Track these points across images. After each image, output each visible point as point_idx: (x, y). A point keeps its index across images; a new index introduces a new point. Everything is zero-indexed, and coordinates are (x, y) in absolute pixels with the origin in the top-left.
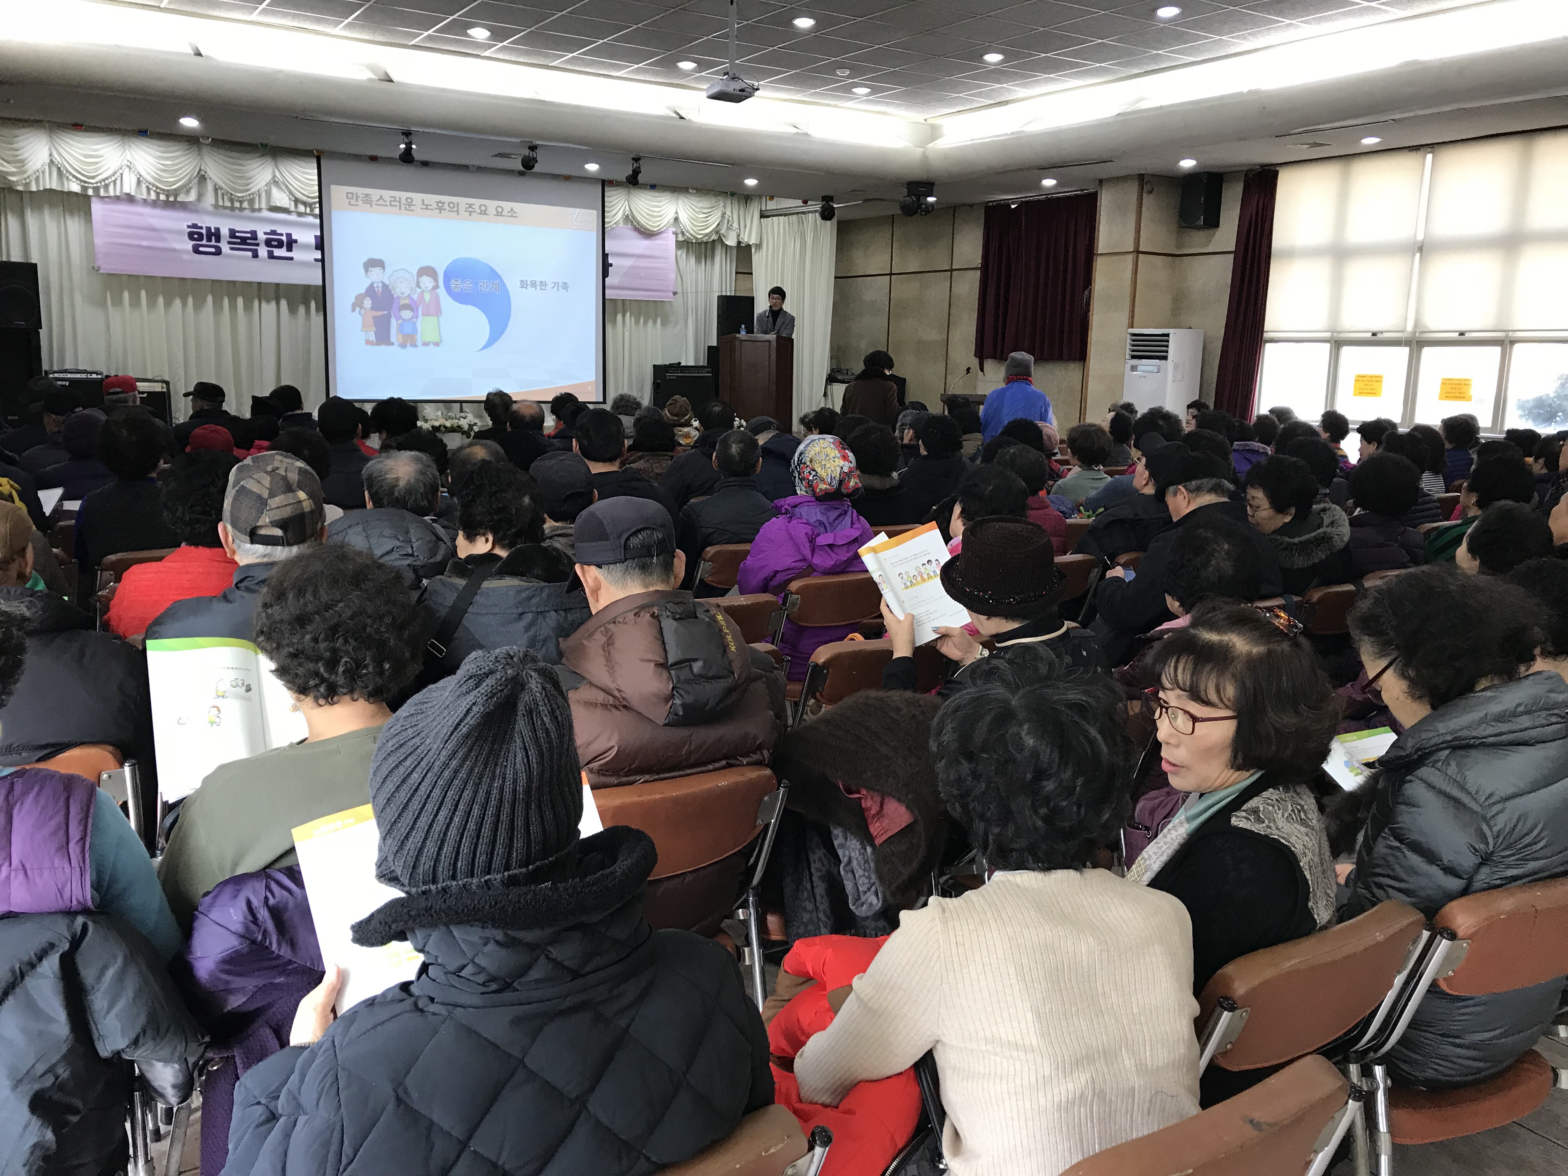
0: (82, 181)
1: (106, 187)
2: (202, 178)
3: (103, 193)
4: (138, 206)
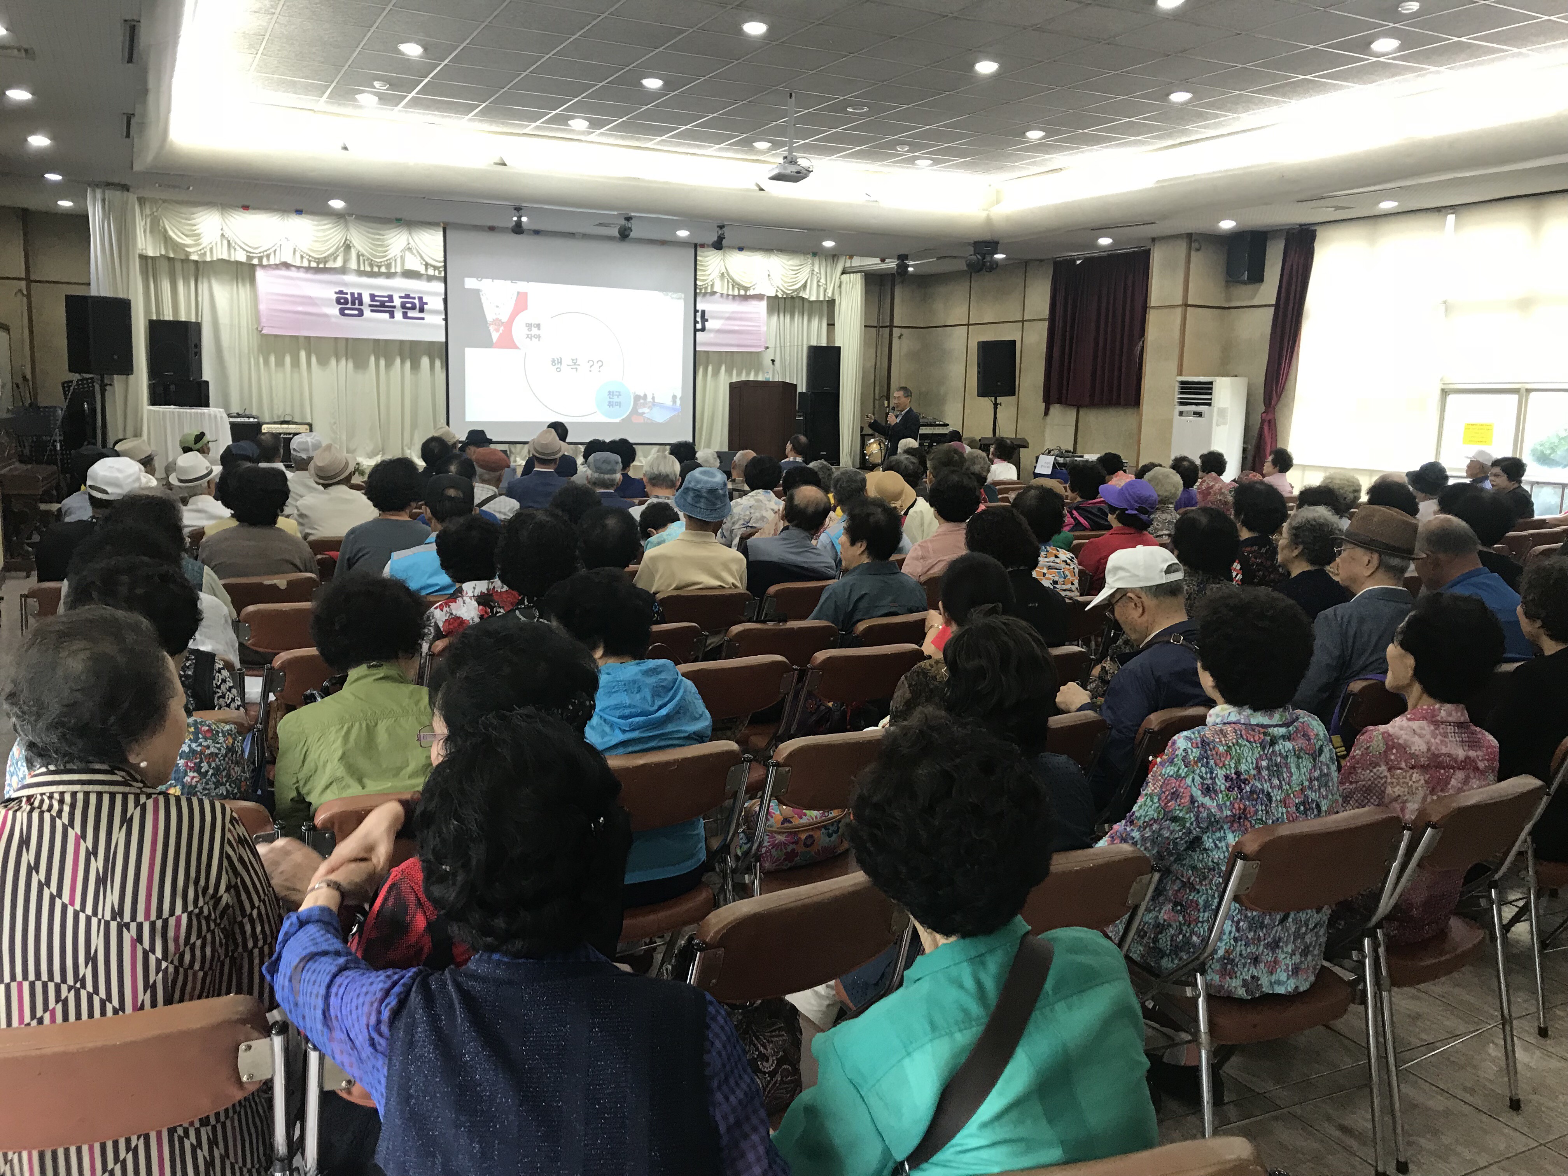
0: (247, 251)
1: (268, 256)
2: (348, 247)
3: (265, 262)
4: (293, 273)
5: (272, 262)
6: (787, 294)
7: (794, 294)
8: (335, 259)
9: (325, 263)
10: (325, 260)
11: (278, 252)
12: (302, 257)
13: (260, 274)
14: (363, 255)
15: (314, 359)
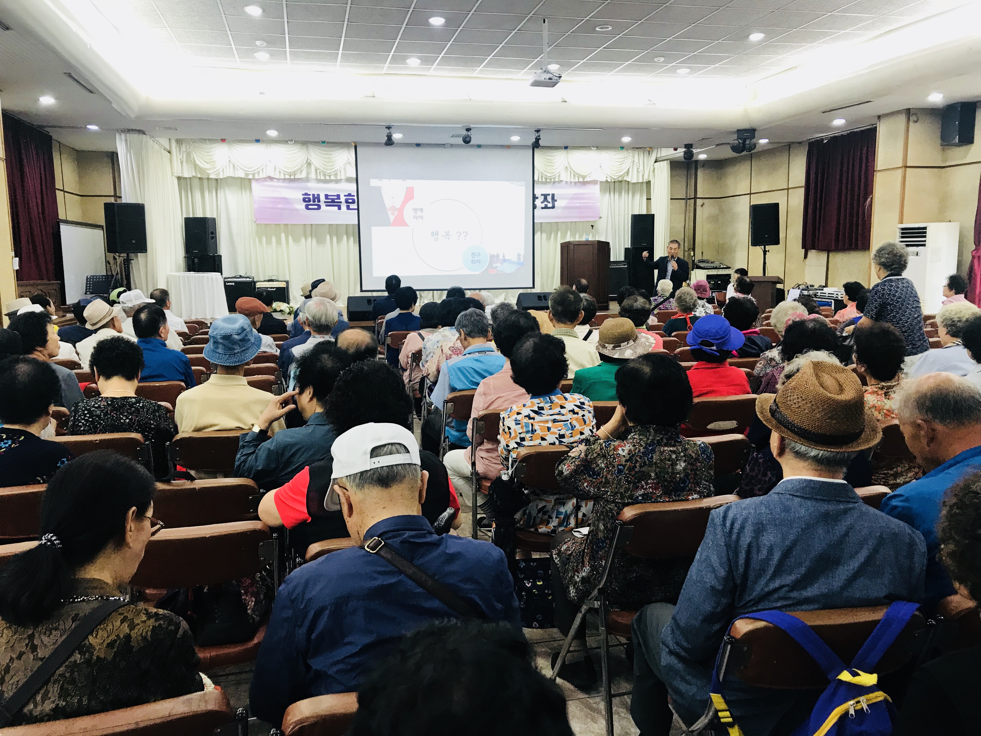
0: (245, 171)
1: (258, 173)
2: (309, 164)
3: (256, 177)
4: (275, 183)
5: (261, 176)
6: (614, 179)
7: (620, 179)
8: (301, 172)
9: (295, 175)
10: (295, 173)
11: (264, 170)
12: (280, 172)
13: (254, 185)
14: (319, 169)
15: (290, 239)
